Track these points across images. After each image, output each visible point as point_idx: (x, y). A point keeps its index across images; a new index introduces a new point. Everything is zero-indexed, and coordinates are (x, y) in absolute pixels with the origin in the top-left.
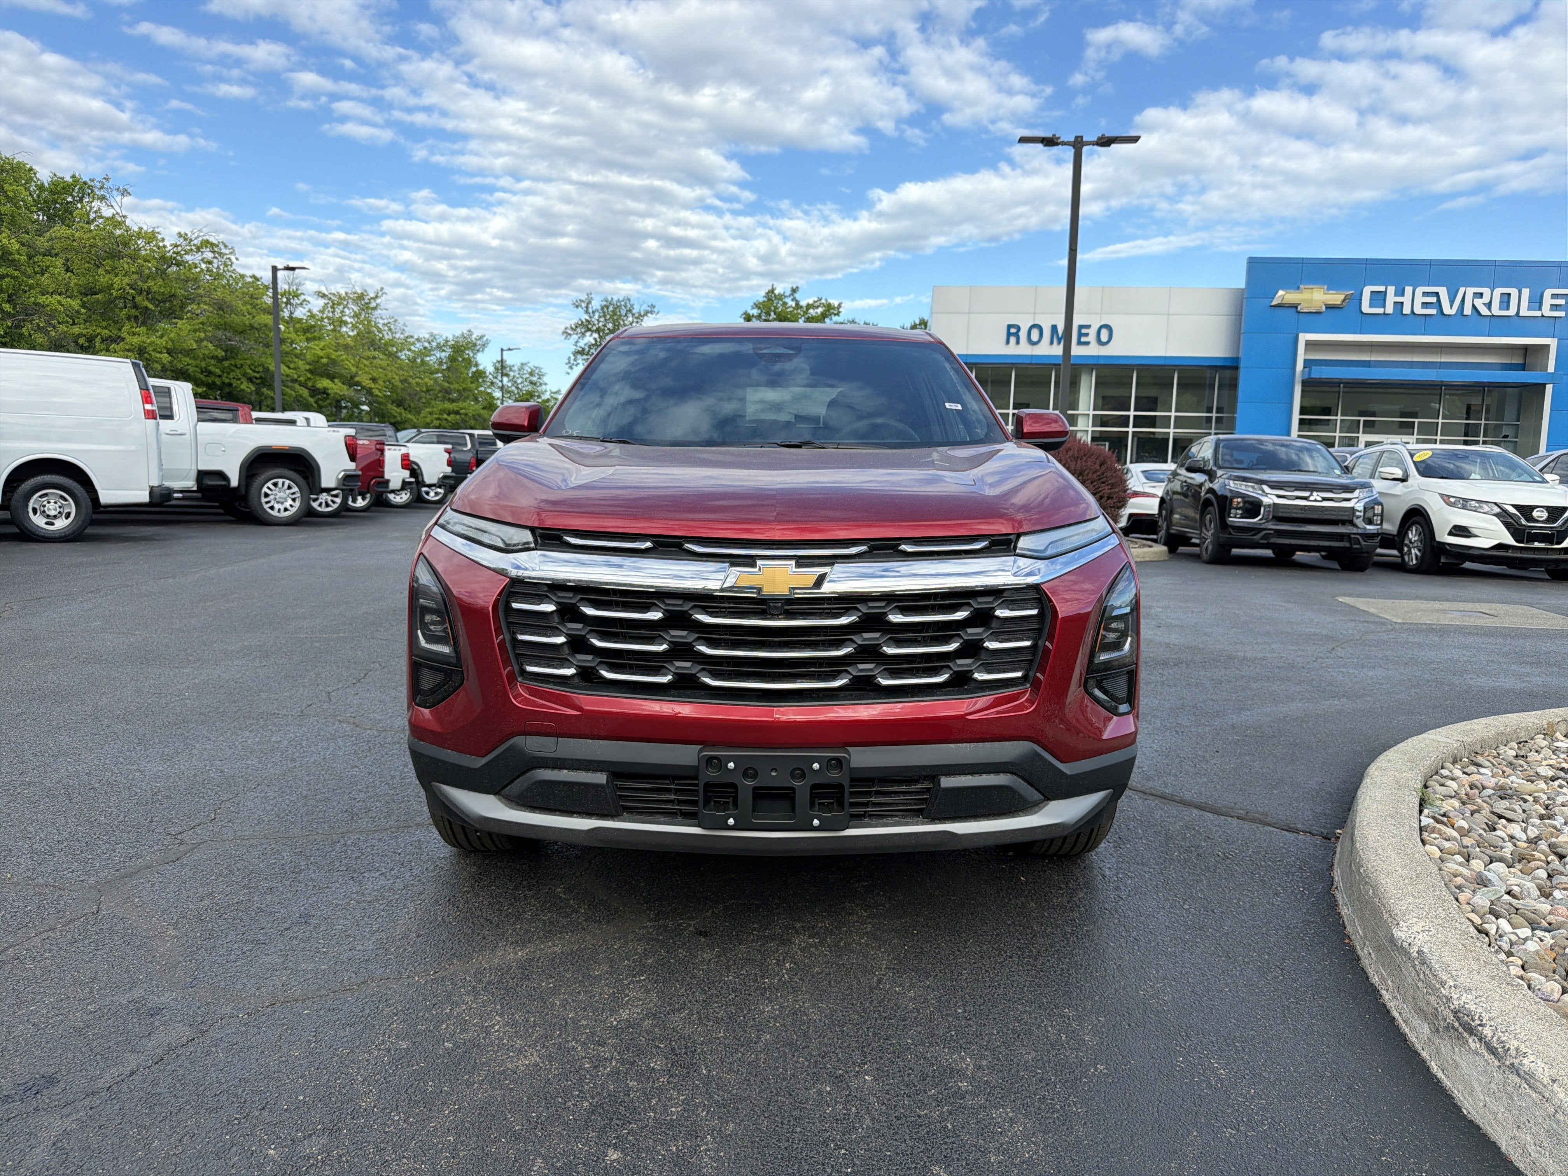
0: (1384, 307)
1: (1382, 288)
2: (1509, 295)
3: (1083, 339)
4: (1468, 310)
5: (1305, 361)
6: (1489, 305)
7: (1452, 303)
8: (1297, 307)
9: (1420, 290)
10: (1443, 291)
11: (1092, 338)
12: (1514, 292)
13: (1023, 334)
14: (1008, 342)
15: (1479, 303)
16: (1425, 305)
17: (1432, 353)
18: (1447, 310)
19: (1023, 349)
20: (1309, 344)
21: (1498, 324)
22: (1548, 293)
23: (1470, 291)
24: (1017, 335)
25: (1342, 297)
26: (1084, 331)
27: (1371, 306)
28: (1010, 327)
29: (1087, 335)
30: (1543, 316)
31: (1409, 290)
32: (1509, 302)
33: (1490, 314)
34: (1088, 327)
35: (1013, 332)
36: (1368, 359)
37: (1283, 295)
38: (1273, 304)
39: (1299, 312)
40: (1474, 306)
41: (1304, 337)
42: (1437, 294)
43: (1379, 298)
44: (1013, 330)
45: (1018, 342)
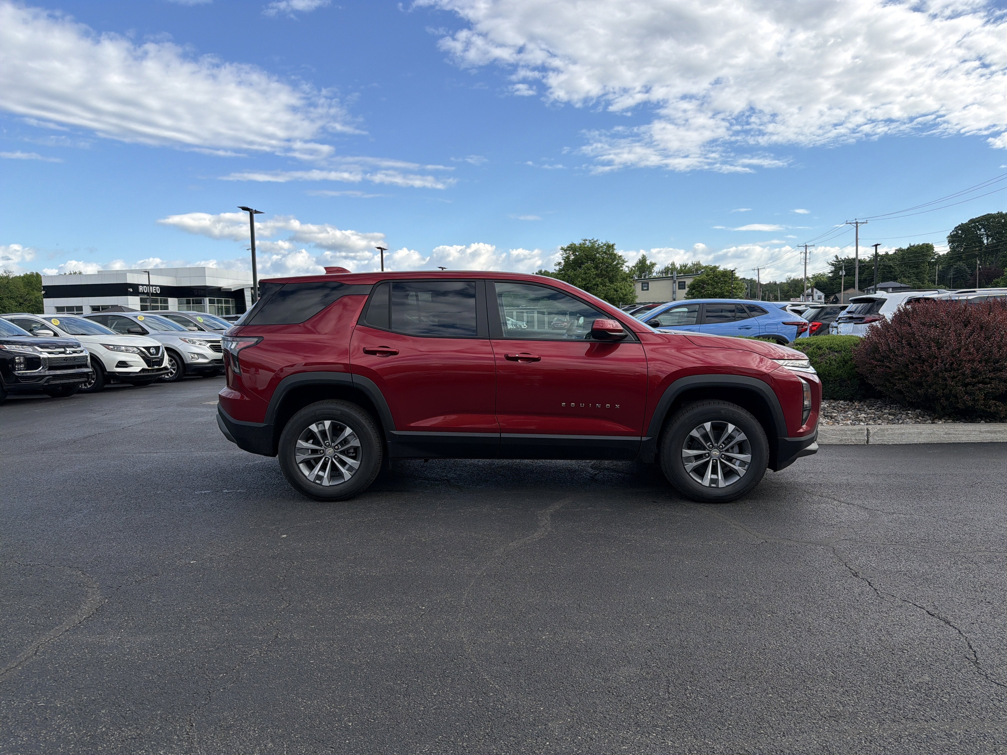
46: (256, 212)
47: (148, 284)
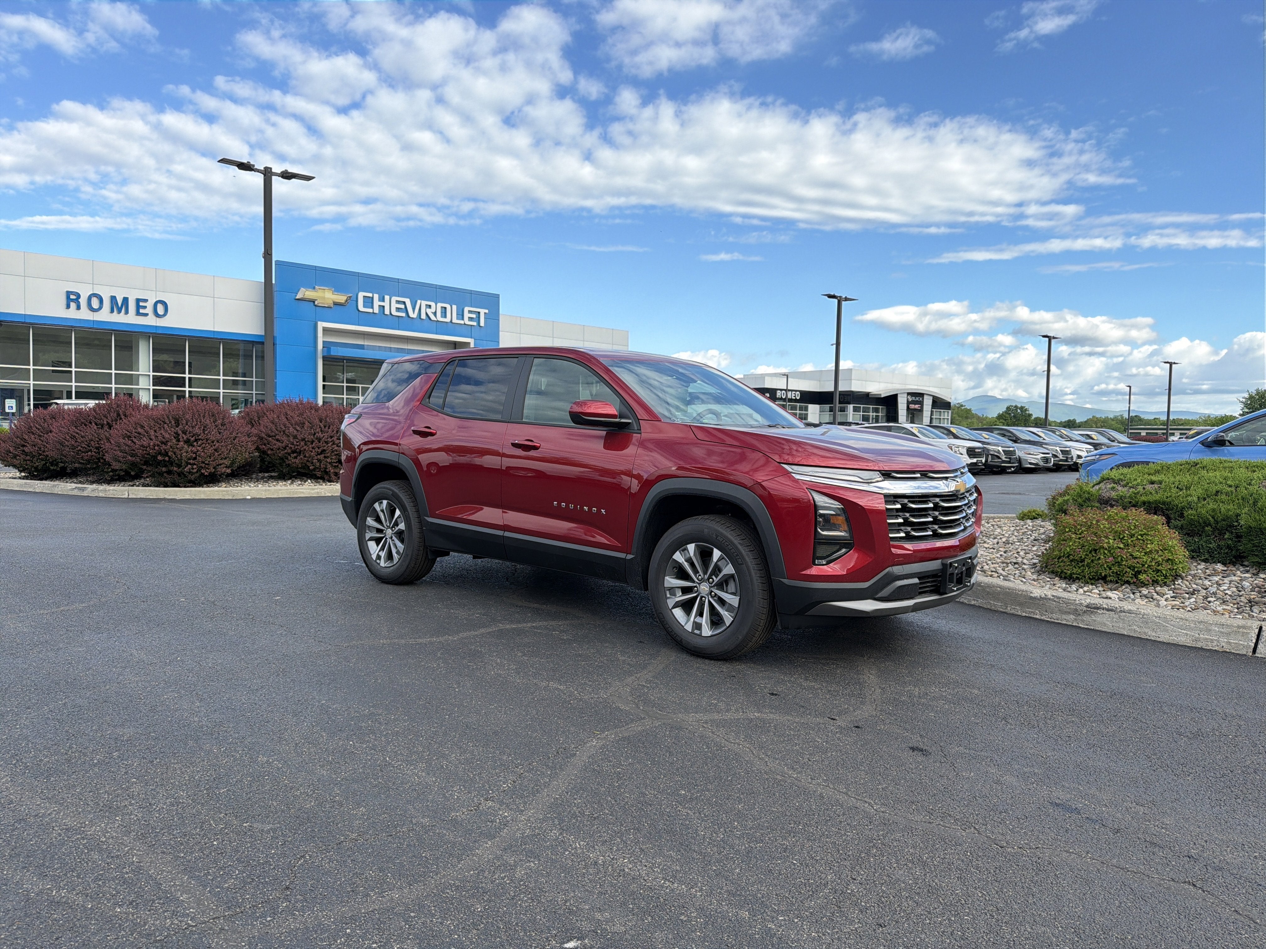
0: (372, 308)
1: (370, 295)
2: (445, 308)
3: (141, 311)
4: (423, 316)
5: (323, 342)
6: (435, 314)
7: (414, 309)
8: (314, 302)
9: (394, 299)
10: (408, 301)
11: (149, 310)
12: (448, 306)
13: (83, 301)
14: (68, 307)
15: (429, 311)
16: (398, 309)
17: (418, 344)
18: (412, 315)
19: (84, 314)
20: (326, 331)
21: (441, 327)
22: (466, 309)
23: (424, 303)
24: (77, 301)
25: (345, 298)
26: (141, 304)
27: (364, 306)
28: (68, 293)
29: (145, 307)
30: (465, 324)
31: (387, 298)
32: (445, 313)
33: (436, 319)
34: (146, 301)
35: (72, 298)
36: (363, 343)
37: (304, 293)
38: (297, 297)
39: (316, 306)
40: (427, 314)
41: (321, 325)
42: (404, 303)
43: (369, 302)
44: (72, 297)
45: (78, 308)
46: (846, 299)
47: (785, 388)
